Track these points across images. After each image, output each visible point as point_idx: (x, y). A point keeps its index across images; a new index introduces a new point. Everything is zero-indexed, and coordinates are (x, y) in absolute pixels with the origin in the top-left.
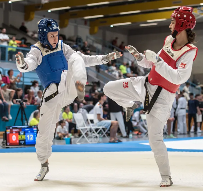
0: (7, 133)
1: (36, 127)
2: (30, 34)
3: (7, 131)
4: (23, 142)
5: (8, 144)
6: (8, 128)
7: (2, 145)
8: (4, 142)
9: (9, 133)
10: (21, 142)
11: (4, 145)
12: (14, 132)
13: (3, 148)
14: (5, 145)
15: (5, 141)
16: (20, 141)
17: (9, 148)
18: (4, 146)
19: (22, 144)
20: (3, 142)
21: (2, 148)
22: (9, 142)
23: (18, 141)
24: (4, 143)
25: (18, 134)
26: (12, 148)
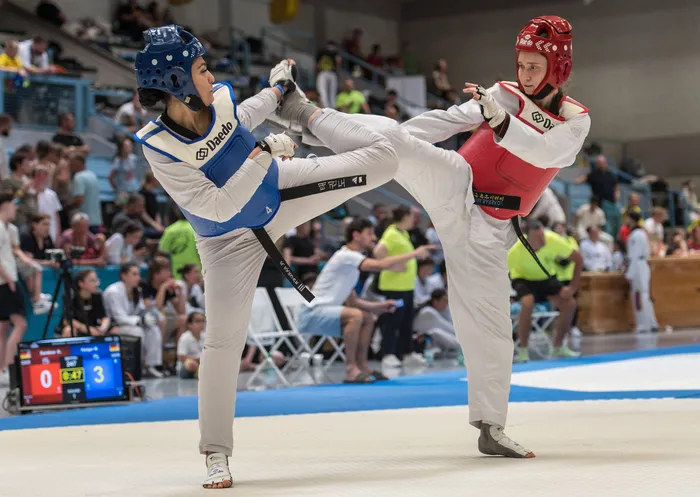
0: (23, 363)
1: (116, 339)
2: (72, 28)
3: (22, 357)
4: (78, 391)
5: (28, 401)
6: (25, 346)
7: (6, 404)
8: (14, 395)
9: (29, 362)
10: (70, 391)
11: (12, 403)
12: (46, 361)
13: (12, 413)
14: (18, 404)
15: (17, 390)
16: (66, 387)
17: (30, 412)
18: (13, 408)
19: (74, 396)
20: (9, 395)
21: (7, 413)
22: (30, 394)
23: (59, 390)
24: (14, 399)
25: (58, 365)
26: (40, 412)
